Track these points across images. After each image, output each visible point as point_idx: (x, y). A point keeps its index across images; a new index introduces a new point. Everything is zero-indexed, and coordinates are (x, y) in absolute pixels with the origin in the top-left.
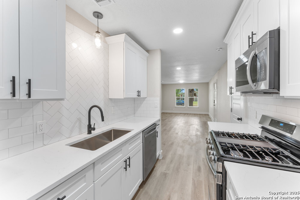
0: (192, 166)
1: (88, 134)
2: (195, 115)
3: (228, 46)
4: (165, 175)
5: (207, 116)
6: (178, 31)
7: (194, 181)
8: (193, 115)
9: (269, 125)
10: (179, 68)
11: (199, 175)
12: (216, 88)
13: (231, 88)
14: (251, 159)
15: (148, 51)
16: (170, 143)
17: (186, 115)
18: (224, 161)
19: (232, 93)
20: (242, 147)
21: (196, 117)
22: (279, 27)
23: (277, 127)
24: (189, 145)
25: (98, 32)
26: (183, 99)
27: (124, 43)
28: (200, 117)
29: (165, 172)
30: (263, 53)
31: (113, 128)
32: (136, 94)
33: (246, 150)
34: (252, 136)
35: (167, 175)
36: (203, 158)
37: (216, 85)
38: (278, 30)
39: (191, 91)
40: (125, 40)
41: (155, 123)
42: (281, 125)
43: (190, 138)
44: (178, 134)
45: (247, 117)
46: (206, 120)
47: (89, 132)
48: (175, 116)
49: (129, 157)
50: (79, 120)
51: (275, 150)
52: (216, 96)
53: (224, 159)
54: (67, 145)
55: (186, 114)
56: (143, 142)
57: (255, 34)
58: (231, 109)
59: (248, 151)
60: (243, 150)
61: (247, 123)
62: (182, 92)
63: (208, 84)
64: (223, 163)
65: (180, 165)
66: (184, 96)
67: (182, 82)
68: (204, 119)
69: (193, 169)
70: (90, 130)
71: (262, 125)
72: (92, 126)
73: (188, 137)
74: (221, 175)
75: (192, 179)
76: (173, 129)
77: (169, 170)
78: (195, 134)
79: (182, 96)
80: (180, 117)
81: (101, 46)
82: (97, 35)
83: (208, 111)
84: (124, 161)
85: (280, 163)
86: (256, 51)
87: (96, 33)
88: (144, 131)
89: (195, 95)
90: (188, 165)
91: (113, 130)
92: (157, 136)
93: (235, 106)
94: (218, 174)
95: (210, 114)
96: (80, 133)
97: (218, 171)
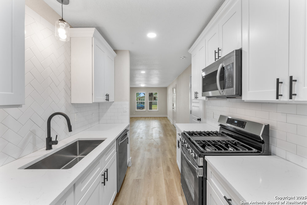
0: (162, 167)
1: (47, 149)
2: (155, 118)
3: (192, 56)
4: (138, 181)
5: (166, 118)
6: (152, 35)
7: (166, 181)
8: (153, 118)
9: (227, 123)
10: (143, 72)
11: (169, 174)
12: (174, 93)
13: (196, 93)
14: (223, 151)
15: (116, 51)
16: (136, 148)
17: (147, 119)
18: (205, 156)
19: (197, 97)
20: (213, 143)
21: (156, 121)
22: (242, 48)
23: (233, 124)
24: (155, 147)
25: (62, 20)
26: (144, 103)
27: (93, 38)
28: (160, 120)
29: (137, 178)
30: (230, 66)
31: (79, 139)
32: (105, 97)
33: (217, 145)
34: (215, 132)
35: (140, 181)
36: (170, 158)
37: (174, 90)
38: (241, 51)
39: (151, 95)
40: (94, 36)
41: (126, 129)
42: (236, 122)
43: (154, 141)
44: (143, 138)
45: (205, 117)
46: (165, 123)
47: (49, 147)
48: (136, 120)
49: (107, 169)
50: (33, 133)
51: (233, 141)
52: (175, 100)
53: (204, 154)
54: (20, 168)
55: (146, 117)
56: (117, 151)
57: (220, 50)
58: (191, 111)
59: (218, 145)
60: (215, 144)
61: (205, 123)
62: (139, 95)
63: (166, 89)
64: (204, 158)
65: (150, 169)
66: (144, 100)
67: (143, 85)
68: (164, 122)
69: (163, 170)
70: (50, 144)
71: (220, 123)
72: (54, 139)
73: (153, 140)
74: (202, 168)
75: (164, 180)
76: (137, 133)
77: (140, 176)
78: (158, 137)
79: (139, 100)
80: (141, 121)
81: (66, 39)
82: (61, 24)
83: (166, 113)
84: (102, 175)
85: (241, 151)
86: (224, 64)
87: (60, 21)
88: (118, 139)
89: (155, 99)
90: (158, 168)
91: (79, 141)
92: (128, 143)
93: (194, 109)
94: (200, 168)
95: (168, 117)
96: (35, 150)
97: (200, 165)
